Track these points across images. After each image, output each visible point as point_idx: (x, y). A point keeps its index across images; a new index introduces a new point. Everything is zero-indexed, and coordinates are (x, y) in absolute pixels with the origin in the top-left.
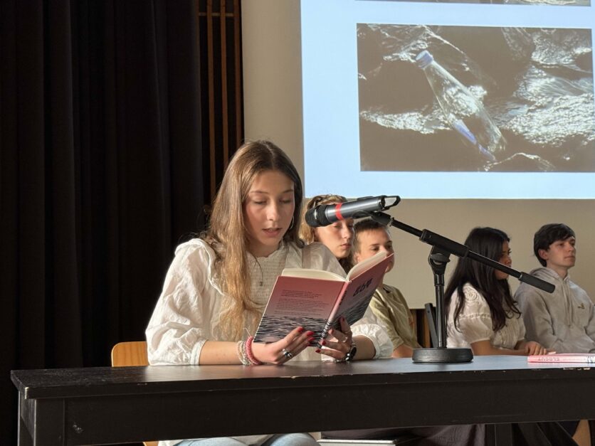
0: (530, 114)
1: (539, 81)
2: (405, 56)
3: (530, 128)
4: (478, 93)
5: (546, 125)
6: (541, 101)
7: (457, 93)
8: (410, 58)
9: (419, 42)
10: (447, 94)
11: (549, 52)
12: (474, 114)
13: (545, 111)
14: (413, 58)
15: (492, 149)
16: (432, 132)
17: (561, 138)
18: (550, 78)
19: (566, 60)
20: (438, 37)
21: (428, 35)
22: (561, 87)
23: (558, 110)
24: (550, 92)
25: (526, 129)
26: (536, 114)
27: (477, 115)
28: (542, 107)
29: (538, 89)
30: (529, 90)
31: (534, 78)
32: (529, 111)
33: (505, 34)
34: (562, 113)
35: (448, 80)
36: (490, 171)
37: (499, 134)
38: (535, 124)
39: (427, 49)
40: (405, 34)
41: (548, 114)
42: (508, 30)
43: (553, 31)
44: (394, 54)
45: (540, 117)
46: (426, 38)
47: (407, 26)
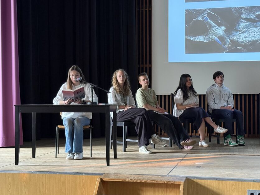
0: (240, 34)
1: (243, 24)
2: (200, 19)
3: (240, 39)
4: (223, 29)
5: (245, 38)
6: (244, 30)
7: (216, 29)
8: (201, 19)
9: (204, 14)
10: (213, 29)
11: (247, 14)
12: (221, 35)
13: (245, 33)
14: (202, 19)
15: (227, 46)
16: (208, 41)
17: (250, 42)
18: (247, 23)
19: (253, 17)
20: (211, 12)
21: (207, 12)
22: (250, 25)
23: (249, 33)
24: (246, 27)
25: (238, 39)
26: (242, 34)
27: (222, 35)
28: (244, 32)
29: (243, 26)
30: (240, 27)
31: (242, 23)
32: (240, 33)
33: (232, 9)
34: (250, 34)
35: (213, 25)
36: (225, 53)
37: (229, 41)
38: (241, 38)
39: (207, 16)
40: (200, 12)
41: (246, 34)
42: (233, 8)
43: (249, 8)
44: (197, 18)
45: (243, 35)
46: (206, 13)
47: (201, 9)
